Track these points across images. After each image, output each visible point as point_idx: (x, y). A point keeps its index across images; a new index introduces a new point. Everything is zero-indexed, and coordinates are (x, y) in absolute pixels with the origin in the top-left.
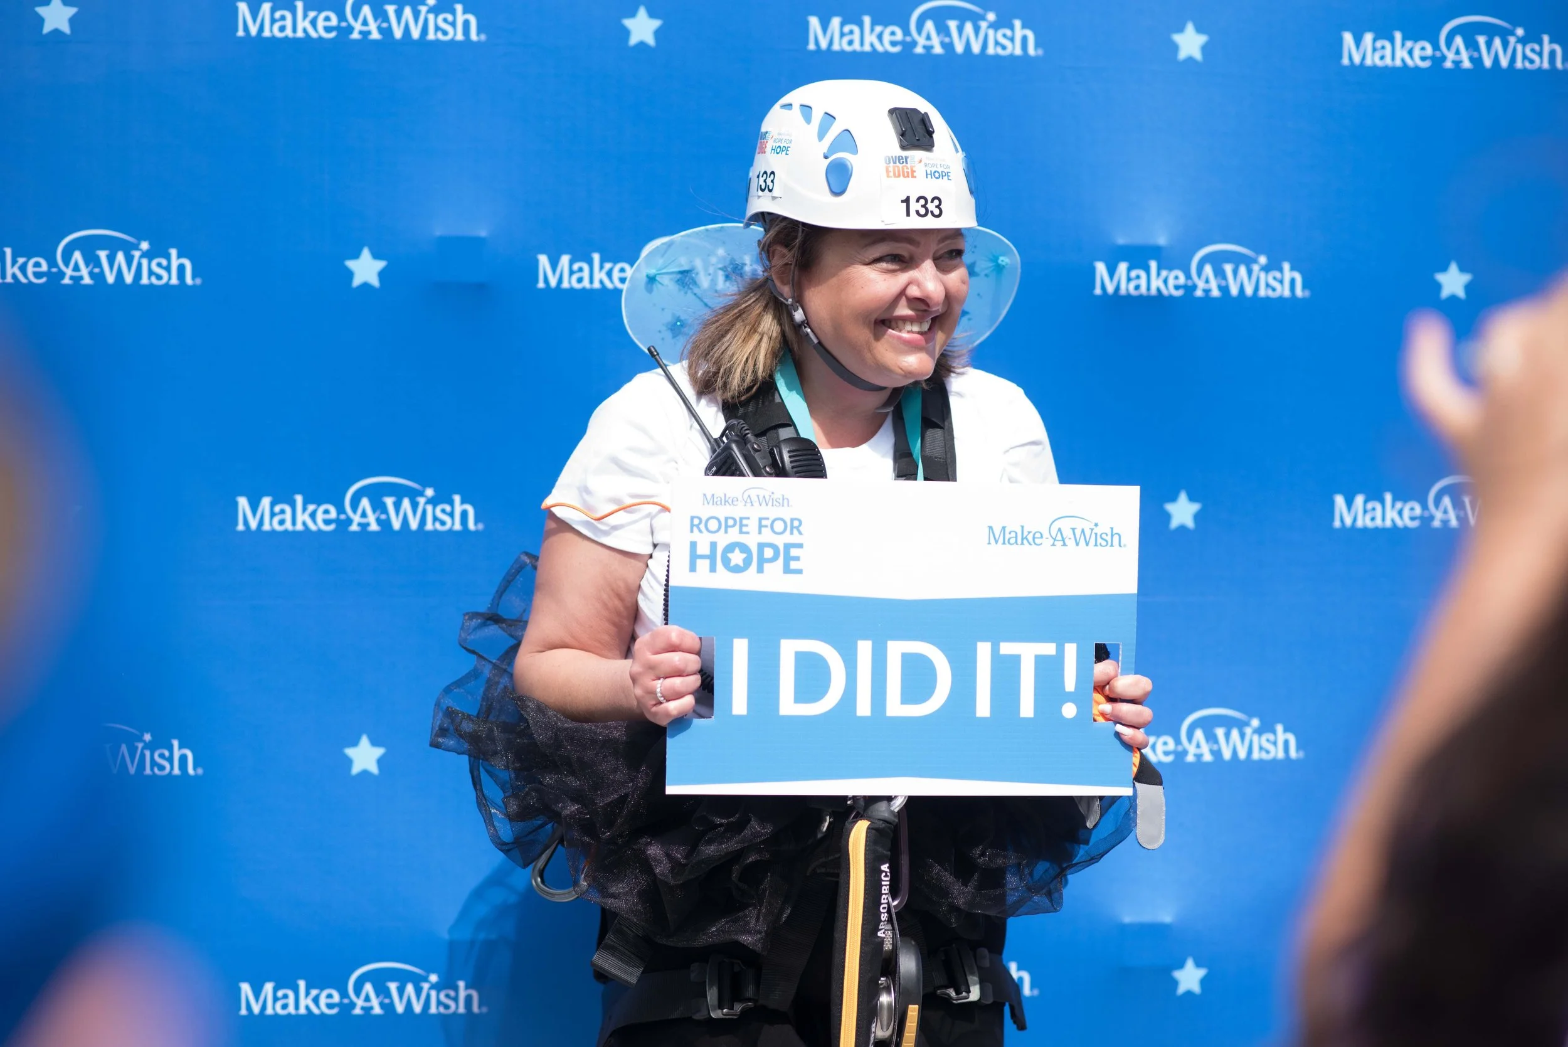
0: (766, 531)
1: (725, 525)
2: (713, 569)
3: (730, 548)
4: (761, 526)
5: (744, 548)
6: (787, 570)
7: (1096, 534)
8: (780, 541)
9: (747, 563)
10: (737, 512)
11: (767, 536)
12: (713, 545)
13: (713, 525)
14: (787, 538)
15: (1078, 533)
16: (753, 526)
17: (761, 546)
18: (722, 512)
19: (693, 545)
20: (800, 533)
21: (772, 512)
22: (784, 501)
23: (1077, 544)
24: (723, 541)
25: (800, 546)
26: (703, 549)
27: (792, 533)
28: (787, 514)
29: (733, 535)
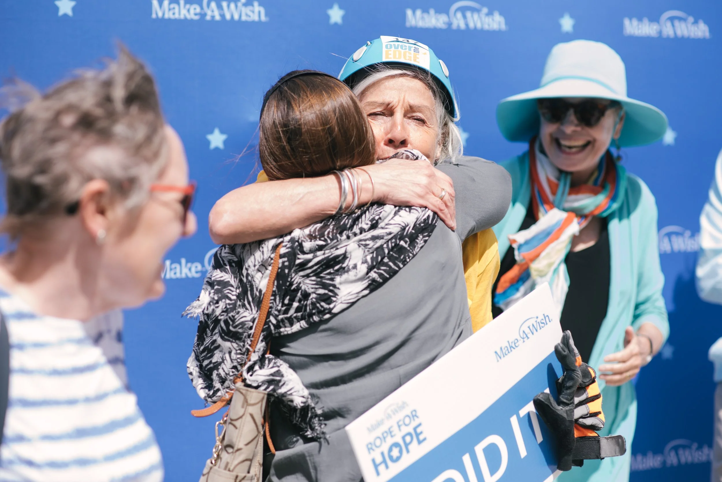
0: (403, 428)
1: (383, 439)
2: (387, 467)
3: (390, 450)
4: (399, 426)
5: (396, 445)
6: (420, 442)
7: (539, 323)
8: (410, 429)
9: (401, 452)
10: (384, 428)
11: (405, 430)
12: (382, 454)
13: (378, 442)
14: (414, 424)
15: (531, 327)
16: (395, 429)
17: (404, 438)
18: (378, 432)
19: (373, 461)
20: (417, 417)
21: (400, 415)
22: (404, 405)
23: (533, 334)
24: (385, 448)
25: (420, 425)
26: (379, 459)
27: (414, 420)
28: (407, 411)
29: (390, 441)
